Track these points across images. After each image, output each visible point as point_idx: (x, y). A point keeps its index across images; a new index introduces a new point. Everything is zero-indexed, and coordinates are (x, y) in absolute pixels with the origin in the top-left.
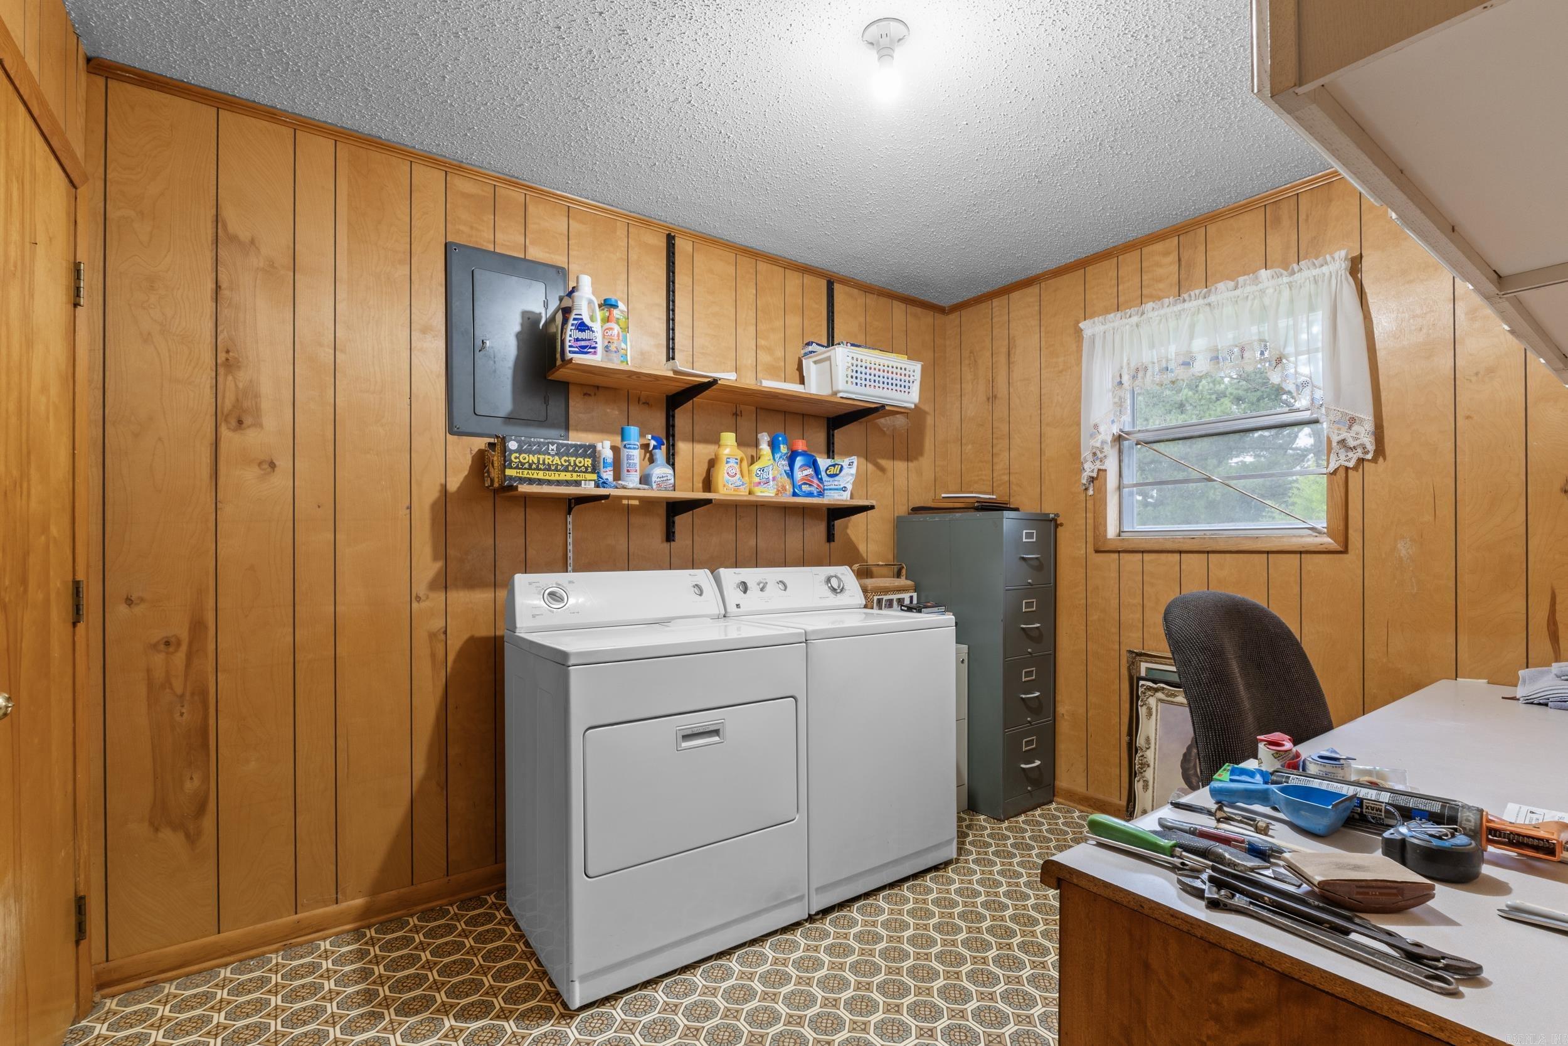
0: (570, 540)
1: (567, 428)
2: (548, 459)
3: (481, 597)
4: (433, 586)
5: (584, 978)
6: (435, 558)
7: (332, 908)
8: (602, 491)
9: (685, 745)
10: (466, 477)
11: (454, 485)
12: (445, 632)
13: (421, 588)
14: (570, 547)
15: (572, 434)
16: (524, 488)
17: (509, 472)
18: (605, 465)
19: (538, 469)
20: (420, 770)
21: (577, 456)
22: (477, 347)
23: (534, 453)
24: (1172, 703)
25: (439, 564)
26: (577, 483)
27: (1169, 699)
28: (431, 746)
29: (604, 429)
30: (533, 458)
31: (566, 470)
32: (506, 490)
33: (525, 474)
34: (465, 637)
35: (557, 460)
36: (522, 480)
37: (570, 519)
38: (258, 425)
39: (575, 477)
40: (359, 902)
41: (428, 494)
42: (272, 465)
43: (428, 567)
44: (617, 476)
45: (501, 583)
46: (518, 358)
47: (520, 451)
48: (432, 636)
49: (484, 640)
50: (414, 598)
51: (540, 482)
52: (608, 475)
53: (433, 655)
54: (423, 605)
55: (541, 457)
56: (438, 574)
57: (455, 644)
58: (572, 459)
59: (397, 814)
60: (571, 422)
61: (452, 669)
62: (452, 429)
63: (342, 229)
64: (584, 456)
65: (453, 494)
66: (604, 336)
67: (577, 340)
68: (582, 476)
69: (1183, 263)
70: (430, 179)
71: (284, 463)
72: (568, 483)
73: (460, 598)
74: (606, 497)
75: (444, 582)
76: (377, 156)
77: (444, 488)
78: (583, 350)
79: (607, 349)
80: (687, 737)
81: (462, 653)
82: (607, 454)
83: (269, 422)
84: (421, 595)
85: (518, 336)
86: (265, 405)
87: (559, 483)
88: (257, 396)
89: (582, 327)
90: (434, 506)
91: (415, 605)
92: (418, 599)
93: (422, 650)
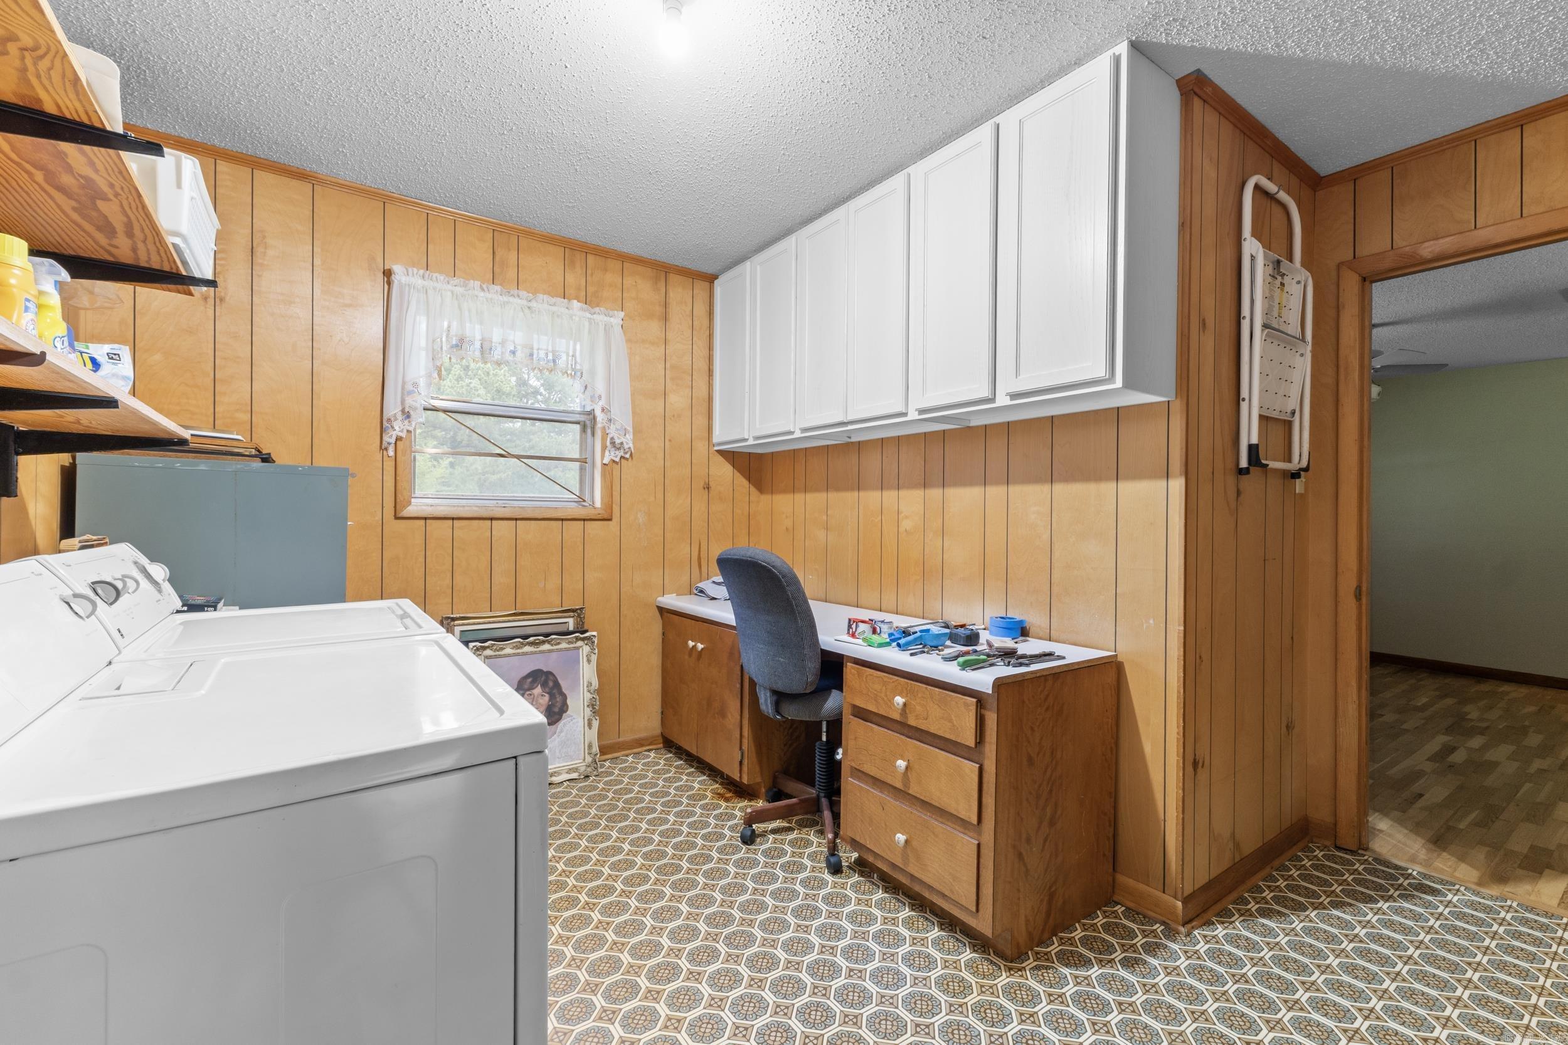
24: (500, 656)
27: (497, 653)
69: (497, 258)
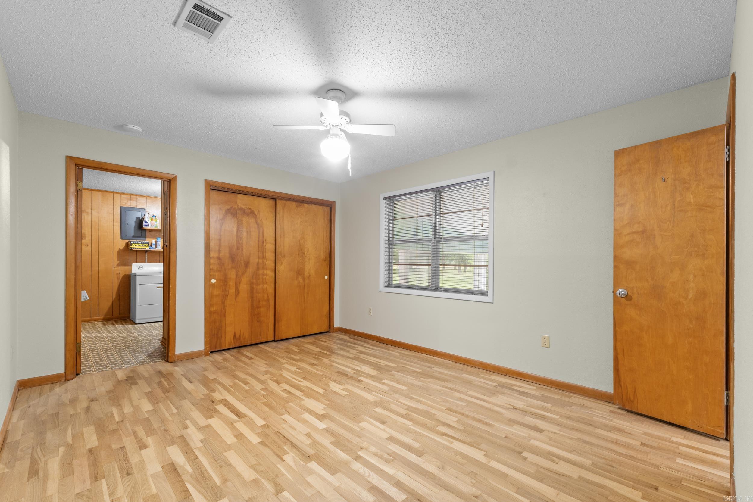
0: (146, 258)
1: (146, 238)
2: (139, 244)
3: (127, 268)
4: (117, 265)
5: (138, 319)
6: (118, 261)
7: (98, 318)
8: (151, 250)
9: (158, 288)
10: (124, 247)
11: (122, 248)
12: (120, 273)
13: (115, 266)
14: (146, 259)
15: (147, 239)
16: (133, 249)
17: (131, 247)
18: (153, 244)
19: (137, 246)
20: (114, 296)
21: (145, 244)
22: (126, 224)
23: (136, 243)
25: (119, 262)
26: (145, 248)
28: (117, 293)
29: (154, 237)
30: (136, 244)
31: (143, 246)
32: (131, 249)
33: (134, 247)
34: (124, 274)
35: (141, 244)
36: (134, 248)
37: (146, 254)
38: (85, 239)
39: (145, 247)
40: (102, 317)
41: (117, 249)
42: (88, 245)
43: (116, 262)
44: (156, 247)
45: (130, 265)
46: (135, 226)
47: (133, 243)
48: (117, 274)
49: (128, 275)
50: (113, 267)
51: (138, 248)
52: (154, 246)
53: (117, 277)
54: (116, 268)
55: (138, 244)
56: (118, 263)
57: (122, 276)
58: (144, 244)
59: (110, 304)
60: (147, 236)
61: (121, 280)
62: (122, 238)
63: (100, 199)
64: (147, 244)
65: (122, 250)
66: (151, 223)
67: (145, 224)
68: (146, 247)
70: (117, 196)
71: (90, 245)
72: (143, 248)
73: (123, 268)
74: (151, 251)
75: (119, 265)
76: (107, 193)
77: (120, 249)
78: (146, 226)
79: (151, 225)
80: (158, 287)
81: (123, 277)
82: (154, 242)
83: (87, 238)
84: (115, 267)
85: (135, 222)
86: (86, 236)
87: (141, 248)
88: (85, 234)
89: (146, 222)
90: (118, 252)
91: (114, 269)
92: (114, 267)
93: (115, 276)
